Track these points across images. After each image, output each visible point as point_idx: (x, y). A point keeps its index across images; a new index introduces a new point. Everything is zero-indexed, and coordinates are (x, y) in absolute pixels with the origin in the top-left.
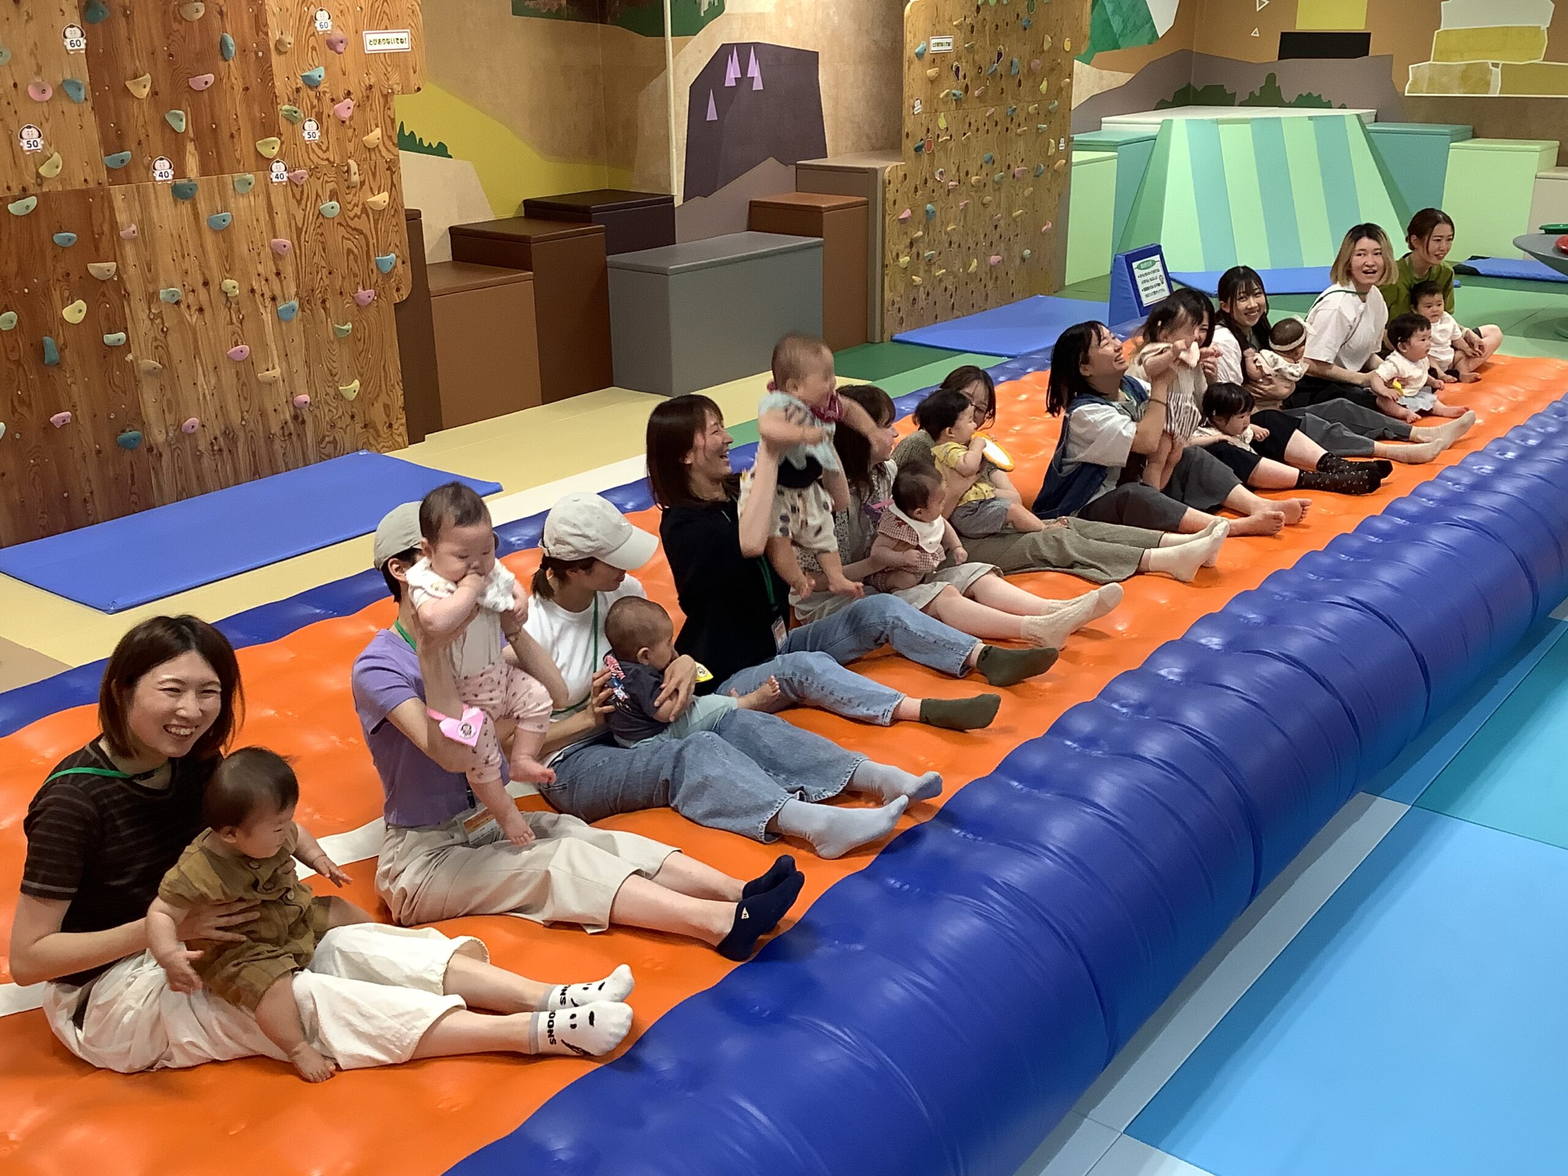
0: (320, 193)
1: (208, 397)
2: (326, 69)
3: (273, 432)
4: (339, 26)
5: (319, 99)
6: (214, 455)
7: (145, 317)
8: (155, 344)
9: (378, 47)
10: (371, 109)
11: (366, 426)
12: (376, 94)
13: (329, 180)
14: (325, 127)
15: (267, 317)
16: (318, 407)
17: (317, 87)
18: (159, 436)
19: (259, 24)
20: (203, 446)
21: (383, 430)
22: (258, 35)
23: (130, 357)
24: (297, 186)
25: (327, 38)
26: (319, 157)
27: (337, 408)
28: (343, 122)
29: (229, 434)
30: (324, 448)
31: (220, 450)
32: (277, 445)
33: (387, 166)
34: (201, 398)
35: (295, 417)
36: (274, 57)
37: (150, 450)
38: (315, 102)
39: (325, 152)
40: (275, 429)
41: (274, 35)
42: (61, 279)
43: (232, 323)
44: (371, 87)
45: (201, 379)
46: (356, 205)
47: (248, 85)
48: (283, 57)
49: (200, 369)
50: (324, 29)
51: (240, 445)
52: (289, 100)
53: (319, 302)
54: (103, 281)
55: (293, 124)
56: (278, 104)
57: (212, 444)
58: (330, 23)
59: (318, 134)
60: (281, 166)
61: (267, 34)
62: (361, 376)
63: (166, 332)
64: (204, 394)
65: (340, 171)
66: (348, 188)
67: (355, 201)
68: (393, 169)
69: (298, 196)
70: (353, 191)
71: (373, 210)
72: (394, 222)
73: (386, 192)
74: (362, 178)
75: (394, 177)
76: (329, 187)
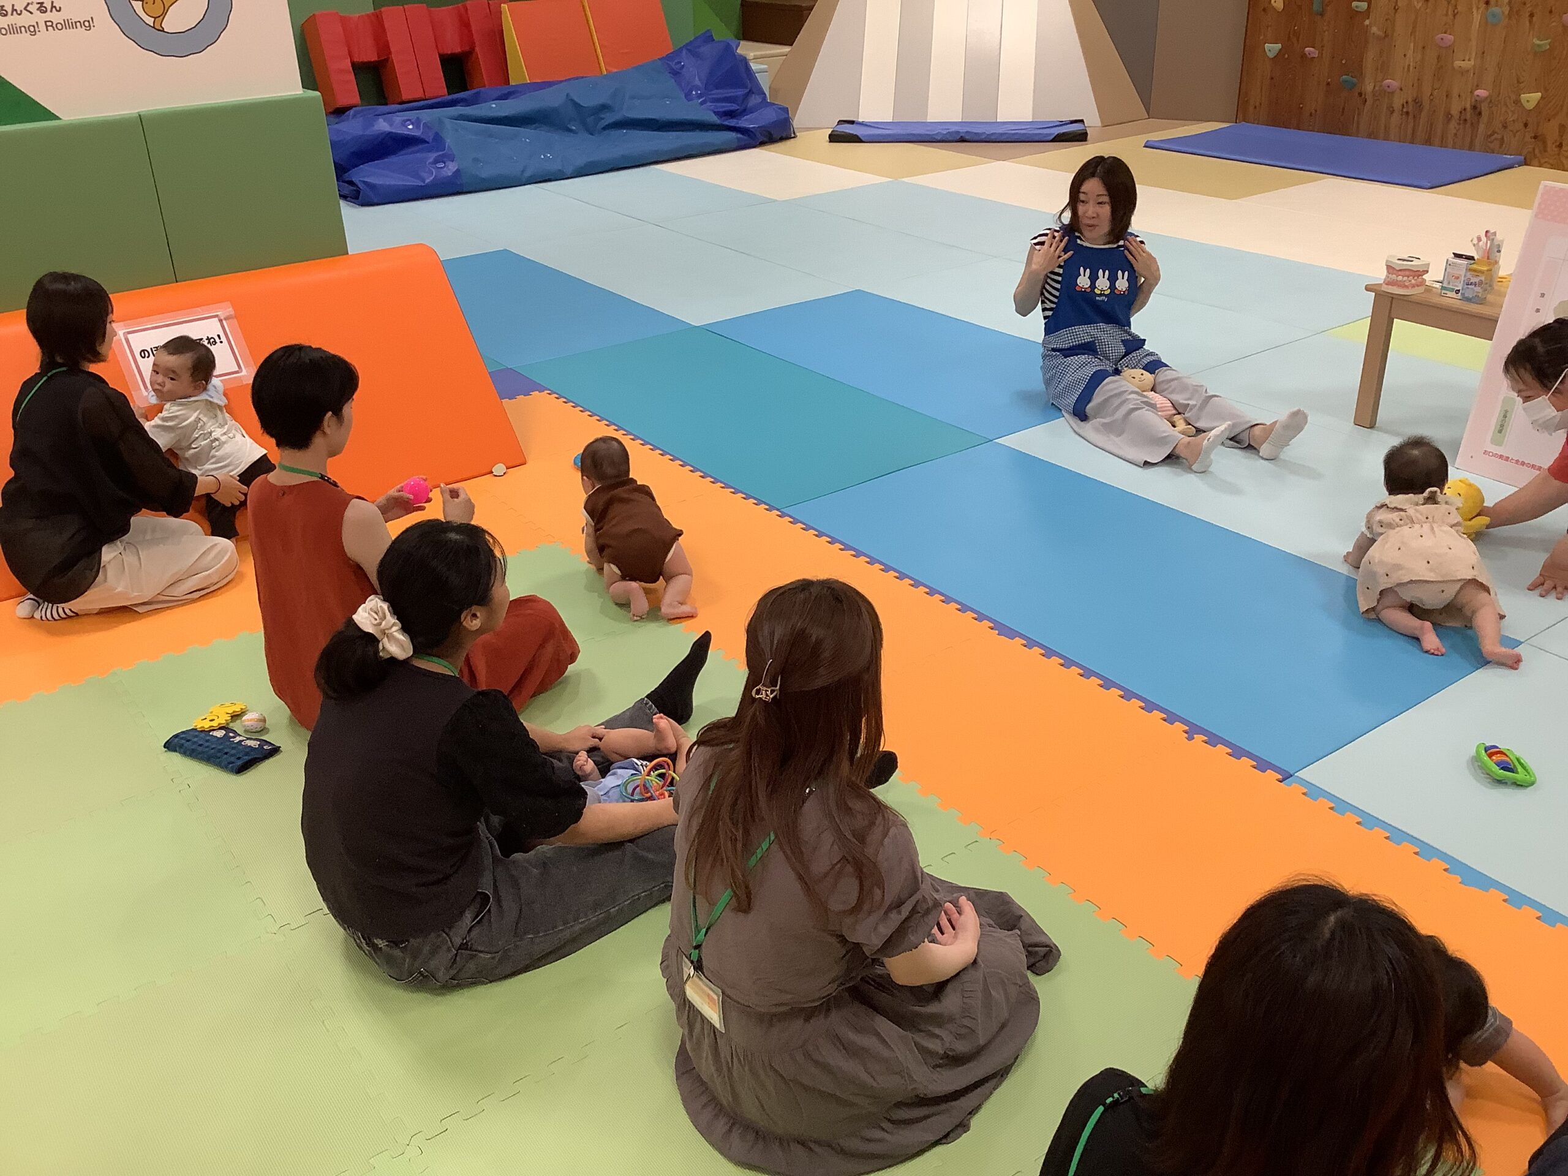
1: (1411, 68)
3: (1452, 112)
6: (1402, 115)
8: (1387, 17)
11: (1535, 137)
15: (1477, 17)
16: (1497, 106)
18: (1369, 87)
20: (1397, 103)
21: (1551, 147)
23: (1367, 22)
27: (1513, 112)
29: (1417, 102)
30: (1491, 142)
31: (1407, 113)
32: (1453, 125)
34: (1406, 67)
35: (1474, 108)
37: (1360, 94)
40: (1455, 111)
43: (1447, 15)
45: (1410, 53)
49: (1412, 45)
51: (1424, 114)
53: (1527, 15)
57: (1403, 105)
62: (1546, 90)
63: (1396, 10)
64: (1409, 65)
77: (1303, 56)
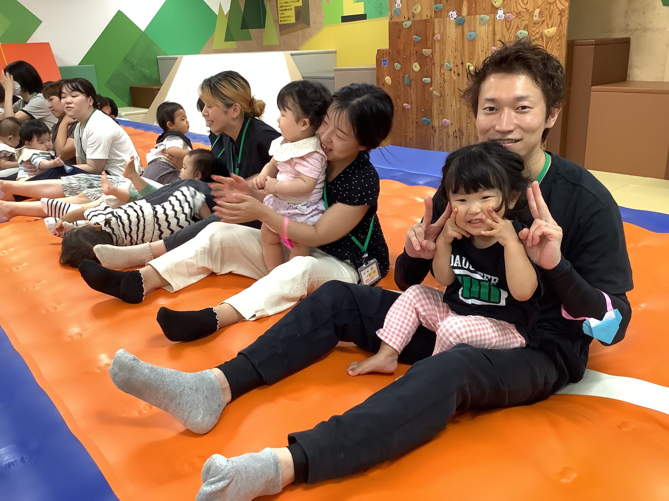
0: (519, 26)
1: (455, 113)
6: (454, 138)
7: (439, 74)
8: (440, 85)
13: (525, 19)
18: (436, 124)
20: (451, 133)
23: (431, 89)
24: (508, 22)
26: (522, 7)
29: (461, 131)
31: (457, 137)
33: (559, 13)
34: (453, 113)
37: (433, 127)
39: (525, 4)
42: (414, 53)
45: (454, 104)
46: (538, 33)
49: (454, 100)
51: (464, 138)
54: (427, 57)
57: (454, 132)
60: (502, 11)
63: (444, 82)
64: (454, 111)
65: (531, 15)
66: (534, 24)
67: (537, 31)
68: (563, 14)
69: (508, 27)
70: (537, 26)
71: (546, 36)
72: (558, 44)
73: (556, 27)
74: (543, 19)
75: (563, 19)
76: (524, 23)
77: (404, 108)
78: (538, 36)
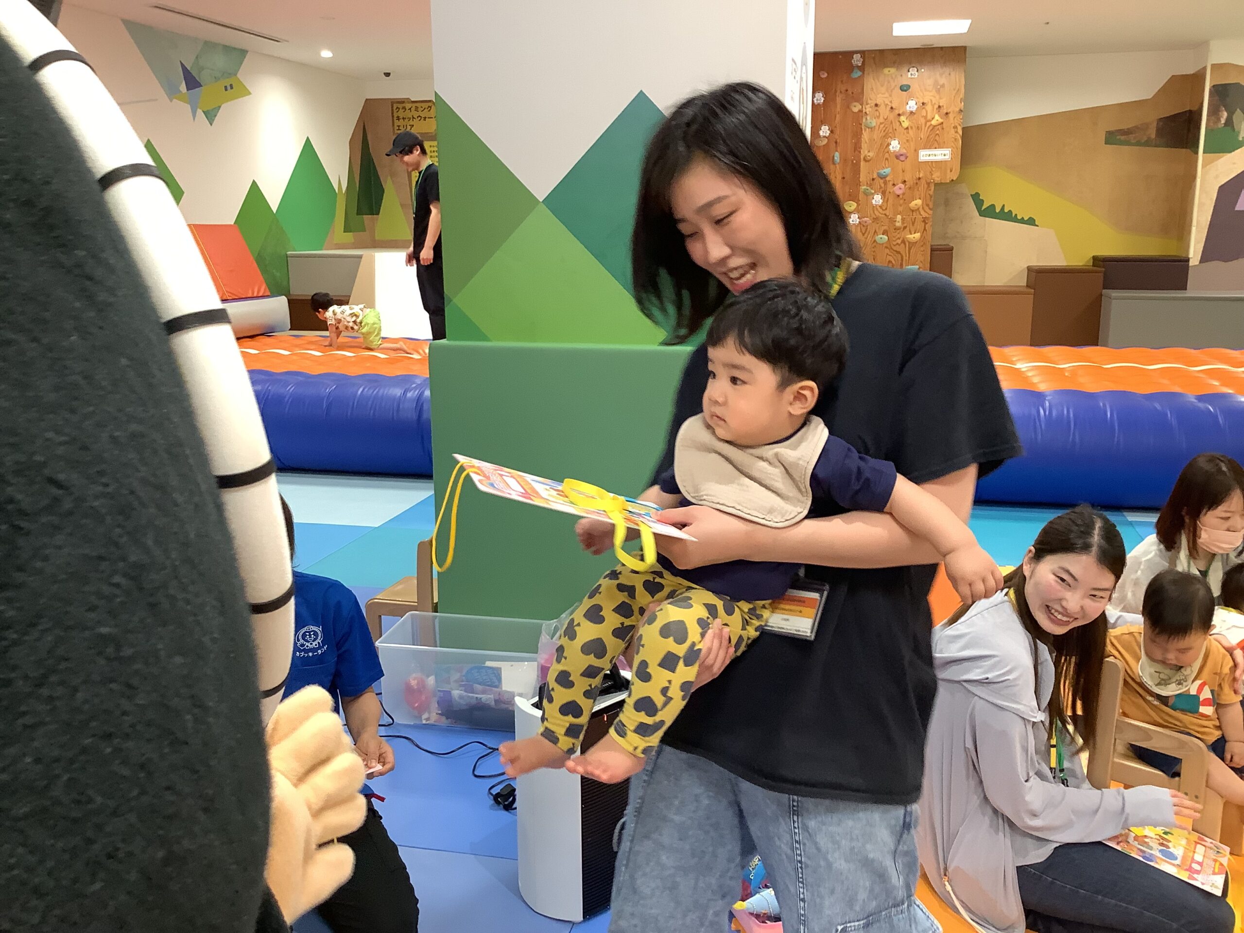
0: (877, 231)
2: (892, 169)
4: (904, 148)
5: (885, 183)
9: (927, 159)
10: (918, 190)
12: (923, 182)
13: (884, 224)
14: (886, 198)
17: (885, 178)
19: (857, 147)
22: (855, 152)
24: (864, 226)
25: (895, 154)
26: (880, 213)
28: (898, 196)
33: (922, 220)
36: (862, 163)
38: (883, 185)
39: (883, 210)
41: (864, 152)
44: (919, 179)
46: (899, 238)
47: (845, 176)
48: (867, 163)
50: (895, 149)
52: (867, 184)
55: (867, 196)
56: (860, 185)
58: (899, 146)
59: (881, 201)
60: (856, 216)
61: (860, 152)
65: (893, 221)
66: (895, 229)
67: (898, 236)
68: (927, 222)
69: (863, 232)
70: (898, 231)
71: (909, 243)
72: (922, 249)
73: (919, 234)
74: (905, 225)
75: (927, 226)
76: (883, 228)
78: (899, 241)
